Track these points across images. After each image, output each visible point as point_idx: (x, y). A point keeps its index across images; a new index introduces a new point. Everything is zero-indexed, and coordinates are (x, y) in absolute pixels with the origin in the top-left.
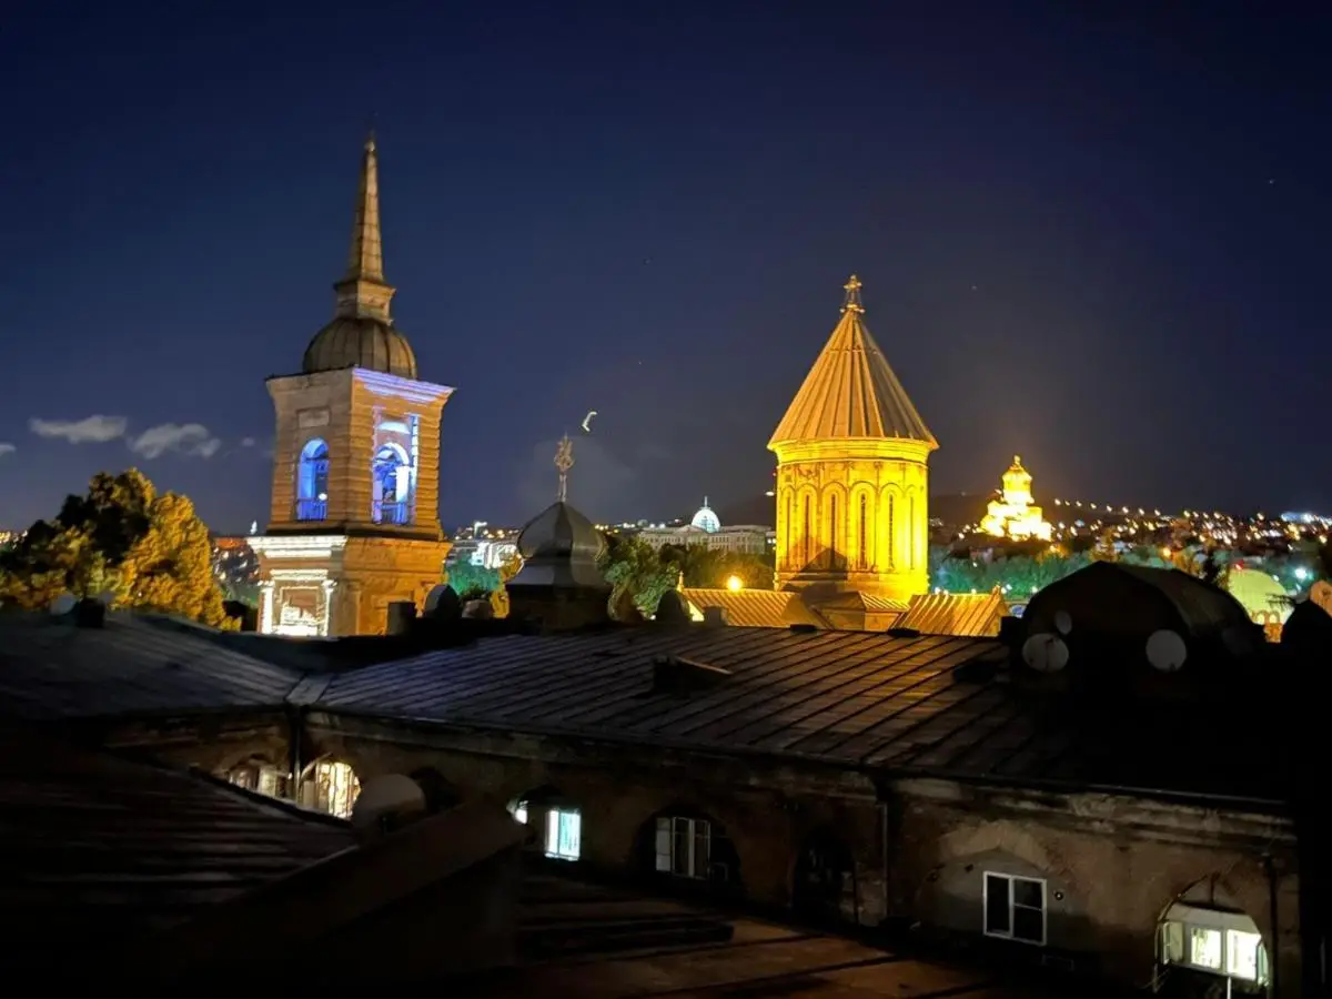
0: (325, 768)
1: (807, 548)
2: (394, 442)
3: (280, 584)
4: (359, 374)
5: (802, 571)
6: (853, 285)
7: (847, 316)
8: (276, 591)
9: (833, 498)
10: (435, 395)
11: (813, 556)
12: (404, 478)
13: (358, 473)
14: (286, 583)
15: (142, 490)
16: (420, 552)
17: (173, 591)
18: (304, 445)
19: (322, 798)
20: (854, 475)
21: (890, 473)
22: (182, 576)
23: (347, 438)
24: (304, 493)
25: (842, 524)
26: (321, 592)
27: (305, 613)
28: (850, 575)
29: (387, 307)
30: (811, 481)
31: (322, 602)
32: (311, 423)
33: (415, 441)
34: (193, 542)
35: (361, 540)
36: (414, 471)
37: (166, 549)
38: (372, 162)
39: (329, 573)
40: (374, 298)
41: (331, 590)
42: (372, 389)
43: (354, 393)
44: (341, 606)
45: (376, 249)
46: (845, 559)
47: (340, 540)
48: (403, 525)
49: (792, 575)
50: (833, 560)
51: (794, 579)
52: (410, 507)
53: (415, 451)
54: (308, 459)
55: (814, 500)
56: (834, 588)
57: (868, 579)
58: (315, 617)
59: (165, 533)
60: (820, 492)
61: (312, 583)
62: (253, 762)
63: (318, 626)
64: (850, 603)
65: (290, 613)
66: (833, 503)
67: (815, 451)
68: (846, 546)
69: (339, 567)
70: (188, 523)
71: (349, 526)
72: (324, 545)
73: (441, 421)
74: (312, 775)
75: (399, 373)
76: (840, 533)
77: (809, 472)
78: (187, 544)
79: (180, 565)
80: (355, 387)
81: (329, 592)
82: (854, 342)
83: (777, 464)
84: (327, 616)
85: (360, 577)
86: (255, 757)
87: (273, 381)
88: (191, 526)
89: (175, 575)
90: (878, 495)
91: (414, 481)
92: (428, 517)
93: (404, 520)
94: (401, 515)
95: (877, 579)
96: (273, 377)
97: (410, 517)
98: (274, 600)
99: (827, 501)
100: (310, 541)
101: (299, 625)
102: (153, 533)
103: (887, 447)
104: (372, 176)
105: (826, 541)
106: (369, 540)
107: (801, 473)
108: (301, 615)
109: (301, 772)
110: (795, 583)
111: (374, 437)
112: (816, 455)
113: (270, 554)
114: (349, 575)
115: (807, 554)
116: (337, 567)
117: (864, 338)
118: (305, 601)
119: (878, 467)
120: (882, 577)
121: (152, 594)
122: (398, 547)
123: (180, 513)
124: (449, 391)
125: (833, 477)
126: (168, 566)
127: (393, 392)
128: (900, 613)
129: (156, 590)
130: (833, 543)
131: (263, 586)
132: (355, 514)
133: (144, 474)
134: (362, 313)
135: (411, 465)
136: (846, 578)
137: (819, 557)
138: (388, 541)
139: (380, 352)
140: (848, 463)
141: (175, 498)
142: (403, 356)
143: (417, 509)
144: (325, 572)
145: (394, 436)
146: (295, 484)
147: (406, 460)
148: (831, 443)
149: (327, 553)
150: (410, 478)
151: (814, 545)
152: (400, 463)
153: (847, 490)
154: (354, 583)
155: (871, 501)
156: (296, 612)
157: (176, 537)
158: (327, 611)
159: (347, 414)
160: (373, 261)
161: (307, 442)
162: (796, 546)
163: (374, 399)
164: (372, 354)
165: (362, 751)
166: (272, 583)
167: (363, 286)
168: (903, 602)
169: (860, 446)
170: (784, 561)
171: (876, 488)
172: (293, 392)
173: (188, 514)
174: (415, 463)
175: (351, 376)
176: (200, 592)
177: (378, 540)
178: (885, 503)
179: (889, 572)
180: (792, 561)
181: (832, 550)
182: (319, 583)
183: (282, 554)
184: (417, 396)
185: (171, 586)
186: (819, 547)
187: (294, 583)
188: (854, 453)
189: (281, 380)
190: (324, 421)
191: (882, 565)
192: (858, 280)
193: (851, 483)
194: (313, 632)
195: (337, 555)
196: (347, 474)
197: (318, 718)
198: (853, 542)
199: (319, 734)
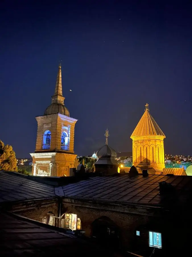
0: (68, 215)
1: (141, 158)
2: (65, 131)
3: (38, 164)
4: (60, 115)
5: (140, 163)
6: (147, 105)
7: (146, 111)
8: (37, 166)
9: (146, 148)
10: (74, 121)
11: (142, 160)
12: (67, 140)
13: (58, 138)
14: (40, 164)
15: (2, 144)
16: (71, 156)
17: (8, 167)
18: (45, 132)
19: (67, 224)
20: (151, 143)
21: (158, 143)
22: (10, 163)
23: (56, 130)
24: (44, 143)
25: (149, 153)
26: (49, 166)
27: (44, 171)
28: (151, 164)
29: (63, 102)
30: (142, 144)
31: (49, 168)
32: (47, 127)
33: (70, 131)
34: (12, 156)
35: (59, 154)
36: (69, 138)
37: (7, 157)
38: (60, 70)
39: (51, 161)
40: (61, 99)
41: (52, 166)
42: (62, 119)
43: (58, 119)
44: (54, 170)
45: (61, 89)
46: (150, 161)
47: (54, 154)
48: (66, 150)
49: (138, 164)
50: (147, 161)
51: (138, 165)
52: (68, 146)
53: (69, 134)
54: (45, 135)
55: (142, 148)
56: (148, 167)
57: (155, 165)
58: (47, 172)
59: (7, 154)
60: (144, 146)
61: (46, 164)
62: (48, 214)
63: (48, 174)
64: (152, 170)
65: (41, 172)
66: (147, 149)
67: (142, 138)
68: (150, 158)
69: (54, 160)
70: (11, 152)
71: (56, 150)
72: (50, 155)
73: (75, 127)
74: (64, 217)
75: (67, 115)
76: (148, 155)
77: (141, 142)
78: (11, 156)
79: (10, 161)
80: (58, 118)
81: (51, 166)
82: (148, 116)
83: (132, 141)
84: (50, 172)
85: (58, 162)
86: (49, 212)
87: (37, 117)
88: (12, 152)
89: (9, 163)
90: (156, 147)
91: (69, 140)
92: (72, 149)
93: (67, 149)
94: (66, 148)
95: (156, 165)
96: (37, 116)
97: (68, 149)
98: (36, 168)
99: (145, 148)
100: (46, 154)
101: (42, 174)
102: (4, 153)
103: (157, 137)
104: (60, 73)
105: (145, 157)
106: (61, 154)
107: (139, 142)
108: (43, 172)
109: (61, 216)
110: (139, 166)
111: (62, 130)
112: (142, 139)
113: (36, 157)
114: (56, 162)
115: (141, 160)
116: (53, 160)
117: (150, 116)
118: (44, 168)
119: (155, 141)
120: (157, 164)
121: (4, 167)
122: (67, 155)
123: (10, 149)
124: (77, 120)
125: (146, 143)
126: (7, 161)
127: (66, 120)
128: (161, 172)
129: (5, 166)
130: (147, 157)
131: (34, 165)
132: (57, 147)
133: (2, 141)
134: (58, 102)
135: (69, 137)
136: (150, 165)
137: (144, 160)
138: (65, 154)
139: (63, 111)
140: (149, 140)
141: (9, 146)
142: (67, 112)
143: (70, 147)
144: (50, 161)
145: (65, 130)
146: (42, 141)
147: (68, 136)
148: (146, 136)
149: (51, 157)
150: (68, 139)
151: (143, 158)
152: (66, 136)
153: (150, 146)
154: (57, 164)
155: (154, 148)
156: (42, 171)
157: (9, 154)
158: (50, 171)
159: (56, 124)
160: (60, 92)
161: (45, 131)
162: (138, 158)
163: (62, 121)
164: (61, 111)
165: (81, 210)
166: (36, 164)
167: (59, 97)
168: (162, 170)
169: (152, 137)
170: (135, 161)
171: (155, 146)
172: (43, 120)
173: (11, 150)
174: (70, 136)
175: (58, 115)
176: (14, 167)
177: (63, 154)
178: (157, 149)
179: (158, 163)
180: (137, 161)
181: (147, 159)
182: (48, 164)
183: (39, 157)
184: (70, 121)
185: (8, 166)
186: (144, 158)
187: (42, 164)
188: (150, 138)
189: (39, 117)
190: (50, 126)
191: (157, 162)
192: (148, 104)
193: (150, 145)
194: (46, 176)
195: (53, 157)
196: (56, 138)
197: (67, 200)
198: (151, 157)
199: (66, 205)
